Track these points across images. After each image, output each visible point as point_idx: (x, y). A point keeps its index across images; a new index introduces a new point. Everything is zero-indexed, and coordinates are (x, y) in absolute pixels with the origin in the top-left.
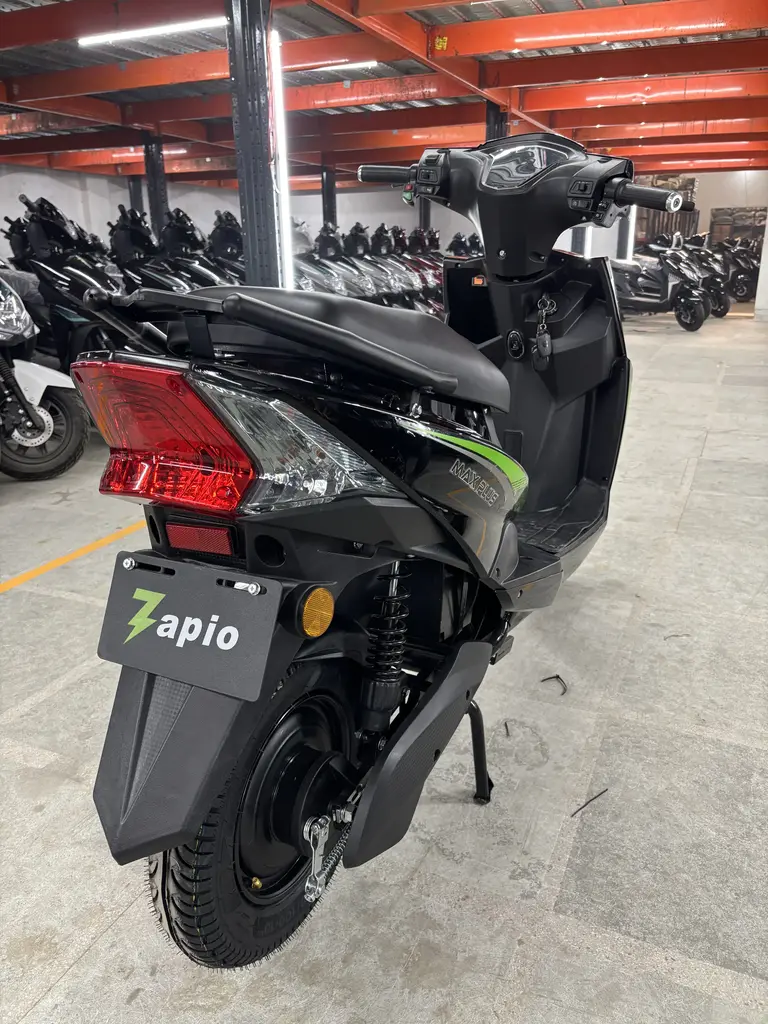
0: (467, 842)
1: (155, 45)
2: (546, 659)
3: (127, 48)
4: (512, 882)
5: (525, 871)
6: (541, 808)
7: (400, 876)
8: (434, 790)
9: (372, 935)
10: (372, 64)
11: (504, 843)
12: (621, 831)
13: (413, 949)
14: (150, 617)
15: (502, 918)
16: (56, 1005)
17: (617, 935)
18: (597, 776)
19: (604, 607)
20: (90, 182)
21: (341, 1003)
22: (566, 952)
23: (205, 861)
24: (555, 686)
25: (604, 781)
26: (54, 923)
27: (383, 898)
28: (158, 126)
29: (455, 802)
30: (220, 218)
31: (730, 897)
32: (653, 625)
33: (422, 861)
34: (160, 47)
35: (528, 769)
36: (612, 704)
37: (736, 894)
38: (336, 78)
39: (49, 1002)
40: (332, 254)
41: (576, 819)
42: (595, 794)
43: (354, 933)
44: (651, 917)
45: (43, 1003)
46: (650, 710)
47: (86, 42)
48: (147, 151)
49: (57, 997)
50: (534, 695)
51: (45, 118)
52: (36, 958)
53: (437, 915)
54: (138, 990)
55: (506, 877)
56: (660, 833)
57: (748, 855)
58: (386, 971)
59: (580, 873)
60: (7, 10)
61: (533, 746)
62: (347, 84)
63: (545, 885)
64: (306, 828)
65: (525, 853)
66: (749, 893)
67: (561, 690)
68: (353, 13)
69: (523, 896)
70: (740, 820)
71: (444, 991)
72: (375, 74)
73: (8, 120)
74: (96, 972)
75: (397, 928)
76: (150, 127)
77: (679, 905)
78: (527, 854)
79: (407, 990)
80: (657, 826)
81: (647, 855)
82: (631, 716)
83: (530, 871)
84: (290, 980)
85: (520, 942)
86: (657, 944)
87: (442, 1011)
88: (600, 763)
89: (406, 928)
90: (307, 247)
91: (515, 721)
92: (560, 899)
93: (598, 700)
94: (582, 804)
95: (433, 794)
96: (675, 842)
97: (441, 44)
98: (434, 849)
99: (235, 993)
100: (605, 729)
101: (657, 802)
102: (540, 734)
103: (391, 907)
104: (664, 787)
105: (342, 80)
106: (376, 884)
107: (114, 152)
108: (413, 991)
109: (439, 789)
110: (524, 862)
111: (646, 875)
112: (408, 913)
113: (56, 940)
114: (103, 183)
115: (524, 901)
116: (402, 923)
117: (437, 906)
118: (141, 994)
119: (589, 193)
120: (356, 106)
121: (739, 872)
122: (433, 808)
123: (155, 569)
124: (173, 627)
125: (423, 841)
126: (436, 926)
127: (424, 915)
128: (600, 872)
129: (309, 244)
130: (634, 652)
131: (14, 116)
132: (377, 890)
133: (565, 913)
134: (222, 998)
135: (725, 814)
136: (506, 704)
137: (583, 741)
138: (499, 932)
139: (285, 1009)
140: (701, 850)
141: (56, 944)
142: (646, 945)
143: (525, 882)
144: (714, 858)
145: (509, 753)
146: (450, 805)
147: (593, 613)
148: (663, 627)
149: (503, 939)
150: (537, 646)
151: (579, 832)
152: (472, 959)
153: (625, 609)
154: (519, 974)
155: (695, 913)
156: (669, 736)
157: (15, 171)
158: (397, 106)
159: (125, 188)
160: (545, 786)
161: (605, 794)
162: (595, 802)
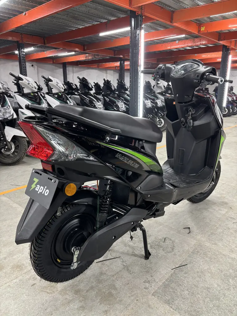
0: (136, 269)
1: (120, 34)
2: (189, 222)
3: (113, 36)
4: (144, 283)
5: (149, 281)
6: (163, 265)
7: (113, 273)
8: (134, 252)
9: (97, 286)
10: (183, 36)
11: (147, 272)
12: (185, 277)
13: (106, 293)
14: (35, 185)
15: (135, 292)
16: (16, 282)
17: (168, 307)
18: (186, 260)
19: (217, 209)
20: (108, 71)
21: (81, 301)
22: (149, 307)
23: (40, 249)
24: (187, 231)
25: (188, 262)
26: (25, 263)
27: (105, 278)
28: (124, 56)
29: (138, 257)
30: (146, 82)
31: (211, 306)
32: (231, 218)
33: (121, 271)
34: (122, 35)
35: (165, 253)
36: (203, 239)
37: (214, 306)
38: (174, 40)
39: (15, 281)
40: (170, 92)
41: (173, 271)
42: (183, 265)
43: (93, 285)
44: (181, 304)
45: (14, 280)
46: (215, 244)
47: (102, 34)
48: (120, 63)
49: (17, 280)
50: (179, 232)
51: (94, 55)
52: (17, 270)
53: (117, 286)
54: (35, 284)
55: (142, 281)
56: (198, 281)
57: (224, 295)
58: (96, 297)
59: (166, 286)
60: (81, 28)
61: (170, 246)
62: (177, 42)
63: (153, 287)
64: (73, 249)
65: (152, 276)
66: (218, 306)
67: (188, 232)
68: (171, 22)
69: (145, 288)
70: (228, 284)
71: (109, 306)
72: (186, 38)
73: (86, 56)
74: (28, 277)
75: (105, 287)
76: (122, 56)
77: (192, 303)
78: (152, 277)
79: (99, 303)
80: (198, 279)
81: (190, 287)
82: (208, 244)
83: (150, 282)
84: (71, 292)
85: (137, 300)
86: (179, 313)
87: (106, 312)
88: (189, 256)
89: (107, 287)
90: (161, 90)
91: (169, 238)
92: (155, 292)
93: (199, 237)
94: (177, 267)
95: (133, 253)
96: (202, 285)
97: (203, 29)
98: (126, 268)
99: (57, 291)
100: (196, 246)
101: (202, 272)
102: (174, 244)
103: (106, 280)
104: (207, 268)
105: (176, 41)
106: (105, 274)
107: (114, 63)
108: (101, 304)
109: (135, 252)
110: (150, 279)
111: (186, 292)
112: (110, 284)
113: (23, 267)
114: (112, 72)
115: (144, 290)
116: (107, 286)
117: (118, 284)
118: (35, 285)
119: (199, 78)
120: (183, 48)
121: (218, 299)
122: (131, 257)
123: (38, 173)
124: (38, 188)
125: (124, 265)
126: (115, 289)
127: (114, 285)
128: (172, 288)
129: (162, 89)
130: (220, 225)
131: (87, 55)
132: (105, 275)
133: (154, 296)
134: (53, 291)
135: (224, 281)
136: (168, 233)
137: (187, 248)
138: (132, 296)
139: (66, 299)
140: (209, 290)
141: (23, 268)
142: (175, 312)
143: (147, 285)
144: (212, 293)
145: (161, 247)
146: (136, 258)
147: (212, 211)
148: (234, 219)
149: (132, 298)
150: (188, 218)
151: (171, 275)
152: (121, 301)
153: (224, 211)
154: (132, 308)
155: (196, 307)
156: (217, 253)
157: (89, 69)
158: (195, 47)
159: (118, 73)
160: (168, 259)
161: (186, 266)
162: (181, 267)
